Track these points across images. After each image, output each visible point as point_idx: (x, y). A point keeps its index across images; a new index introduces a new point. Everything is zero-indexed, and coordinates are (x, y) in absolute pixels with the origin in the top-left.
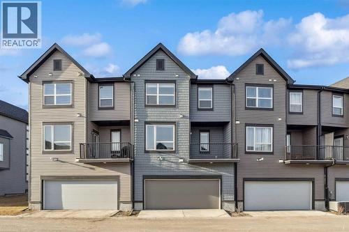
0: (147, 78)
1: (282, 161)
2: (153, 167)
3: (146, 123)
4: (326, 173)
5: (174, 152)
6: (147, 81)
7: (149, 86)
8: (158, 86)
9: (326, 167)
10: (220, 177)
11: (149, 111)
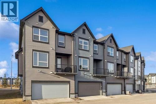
0: (79, 36)
1: (116, 77)
2: (82, 77)
3: (79, 57)
4: (124, 81)
5: (88, 71)
6: (79, 38)
7: (80, 40)
8: (83, 41)
9: (124, 79)
10: (101, 82)
11: (80, 51)
